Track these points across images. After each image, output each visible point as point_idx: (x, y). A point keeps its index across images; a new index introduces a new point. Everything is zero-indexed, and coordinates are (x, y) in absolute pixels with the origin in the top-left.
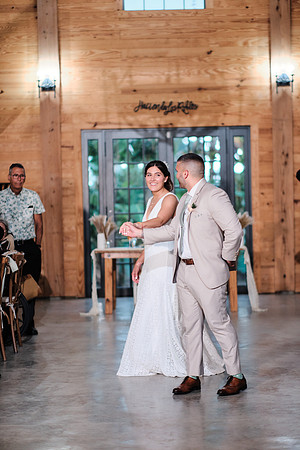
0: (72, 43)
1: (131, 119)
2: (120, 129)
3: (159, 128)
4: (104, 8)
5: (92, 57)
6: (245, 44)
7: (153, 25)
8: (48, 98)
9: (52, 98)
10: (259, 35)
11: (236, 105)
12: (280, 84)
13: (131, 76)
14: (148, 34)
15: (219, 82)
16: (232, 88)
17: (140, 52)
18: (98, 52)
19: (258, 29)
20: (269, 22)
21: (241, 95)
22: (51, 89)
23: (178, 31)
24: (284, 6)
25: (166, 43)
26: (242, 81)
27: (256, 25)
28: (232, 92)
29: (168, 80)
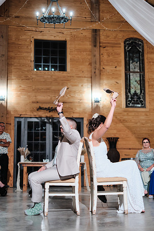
0: (13, 82)
1: (35, 114)
2: (31, 118)
3: (47, 117)
4: (26, 69)
5: (21, 88)
6: (82, 86)
7: (46, 77)
8: (2, 104)
9: (3, 104)
10: (87, 83)
11: (78, 110)
12: (96, 102)
13: (36, 96)
14: (43, 80)
15: (71, 100)
16: (77, 103)
17: (40, 87)
18: (23, 86)
19: (87, 80)
20: (91, 78)
21: (80, 106)
22: (3, 100)
23: (55, 80)
24: (97, 72)
25: (51, 84)
26: (81, 100)
27: (86, 79)
28: (76, 104)
29: (51, 99)
